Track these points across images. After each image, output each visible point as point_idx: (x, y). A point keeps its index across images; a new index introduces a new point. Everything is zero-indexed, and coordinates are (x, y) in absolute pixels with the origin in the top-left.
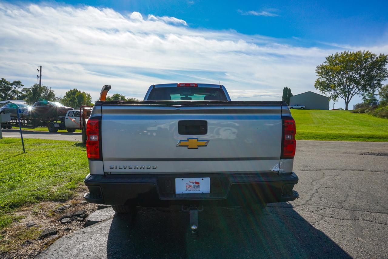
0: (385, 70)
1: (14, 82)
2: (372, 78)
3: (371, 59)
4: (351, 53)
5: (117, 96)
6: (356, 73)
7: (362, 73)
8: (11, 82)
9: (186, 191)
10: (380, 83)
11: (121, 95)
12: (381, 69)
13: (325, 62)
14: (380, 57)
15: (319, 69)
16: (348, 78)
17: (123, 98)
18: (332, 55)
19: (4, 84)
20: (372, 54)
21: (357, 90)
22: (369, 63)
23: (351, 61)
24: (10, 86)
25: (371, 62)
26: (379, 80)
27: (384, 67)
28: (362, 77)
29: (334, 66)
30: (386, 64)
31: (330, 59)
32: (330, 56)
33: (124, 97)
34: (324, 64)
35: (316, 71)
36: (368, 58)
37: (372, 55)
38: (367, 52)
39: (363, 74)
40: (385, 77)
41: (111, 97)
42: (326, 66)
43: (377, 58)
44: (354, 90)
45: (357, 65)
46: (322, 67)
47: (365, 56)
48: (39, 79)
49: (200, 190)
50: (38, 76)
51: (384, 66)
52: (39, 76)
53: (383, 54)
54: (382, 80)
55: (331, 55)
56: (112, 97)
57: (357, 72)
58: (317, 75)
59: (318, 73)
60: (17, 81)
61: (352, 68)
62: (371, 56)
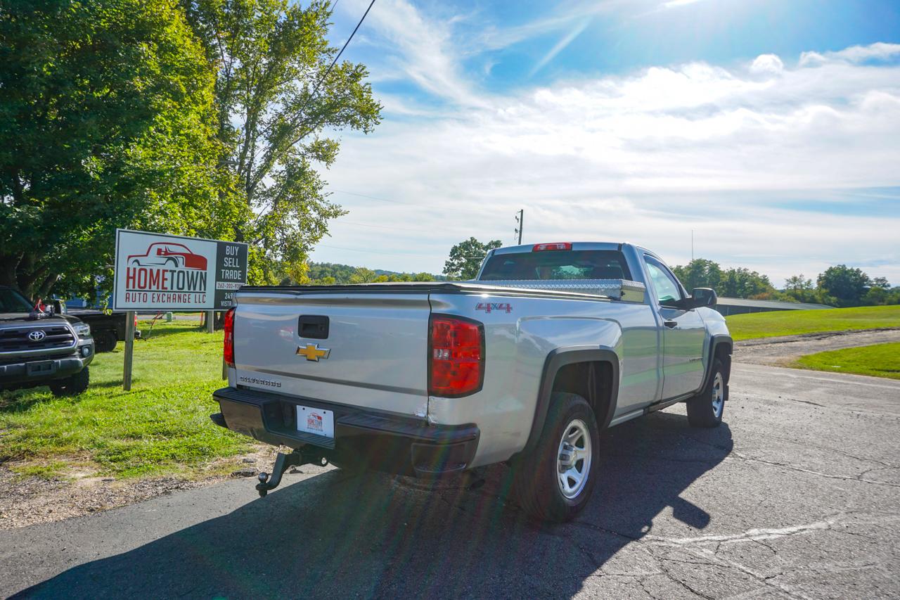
1: (490, 244)
5: (699, 264)
8: (485, 244)
11: (710, 261)
17: (714, 268)
19: (473, 247)
24: (484, 252)
33: (717, 265)
41: (685, 268)
48: (518, 235)
50: (516, 230)
52: (519, 230)
56: (688, 268)
60: (495, 240)
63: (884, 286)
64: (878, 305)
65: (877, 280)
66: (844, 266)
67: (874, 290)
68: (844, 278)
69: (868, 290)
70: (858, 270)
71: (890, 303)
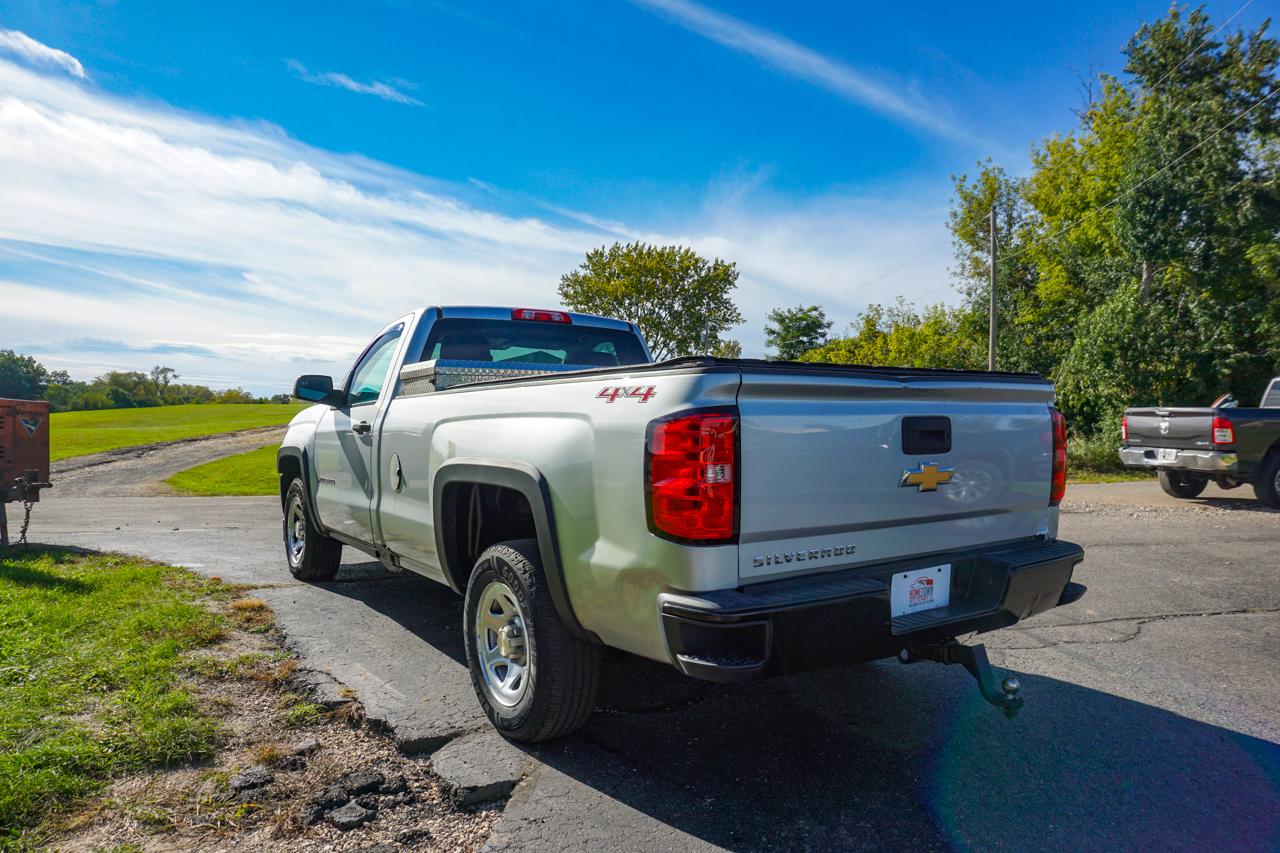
0: (727, 302)
2: (700, 321)
3: (696, 271)
4: (650, 248)
6: (661, 305)
7: (677, 307)
9: (911, 606)
10: (716, 337)
12: (718, 298)
13: (584, 267)
14: (715, 269)
15: (568, 286)
16: (642, 319)
18: (603, 248)
20: (696, 256)
21: (665, 351)
22: (690, 281)
23: (649, 271)
25: (696, 278)
26: (714, 329)
27: (725, 296)
28: (676, 316)
29: (609, 280)
30: (728, 287)
31: (595, 259)
32: (596, 252)
34: (582, 272)
35: (561, 289)
36: (688, 268)
37: (697, 261)
38: (687, 251)
39: (680, 309)
40: (727, 321)
42: (585, 277)
43: (709, 268)
44: (658, 352)
45: (665, 282)
46: (576, 281)
47: (681, 262)
49: (932, 601)
51: (725, 292)
53: (722, 261)
54: (722, 329)
55: (600, 249)
57: (663, 304)
58: (562, 303)
59: (566, 295)
61: (651, 293)
62: (697, 263)
63: (64, 383)
64: (60, 411)
65: (56, 374)
66: (12, 352)
67: (53, 389)
68: (11, 370)
69: (44, 388)
70: (30, 359)
71: (75, 409)
